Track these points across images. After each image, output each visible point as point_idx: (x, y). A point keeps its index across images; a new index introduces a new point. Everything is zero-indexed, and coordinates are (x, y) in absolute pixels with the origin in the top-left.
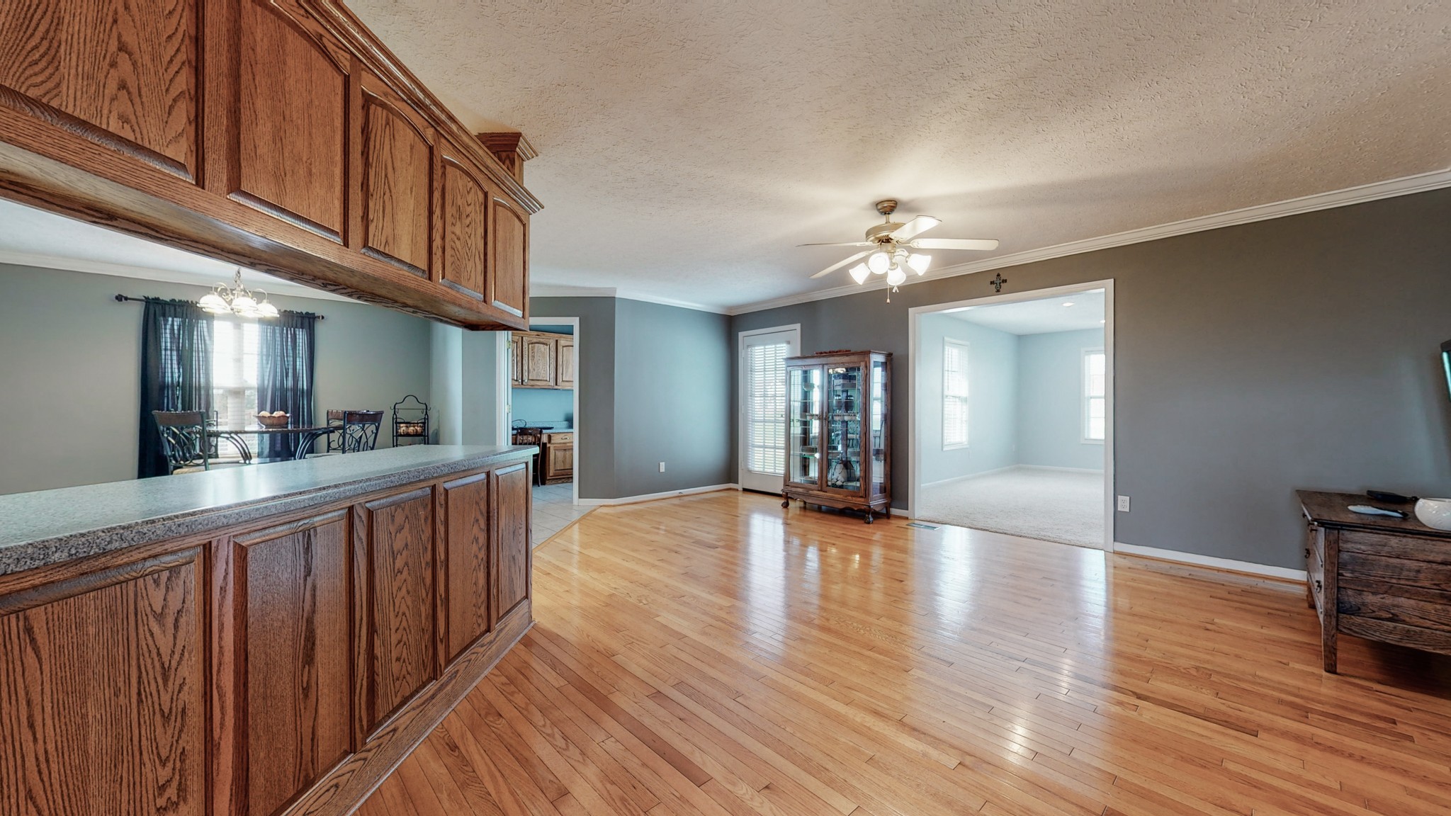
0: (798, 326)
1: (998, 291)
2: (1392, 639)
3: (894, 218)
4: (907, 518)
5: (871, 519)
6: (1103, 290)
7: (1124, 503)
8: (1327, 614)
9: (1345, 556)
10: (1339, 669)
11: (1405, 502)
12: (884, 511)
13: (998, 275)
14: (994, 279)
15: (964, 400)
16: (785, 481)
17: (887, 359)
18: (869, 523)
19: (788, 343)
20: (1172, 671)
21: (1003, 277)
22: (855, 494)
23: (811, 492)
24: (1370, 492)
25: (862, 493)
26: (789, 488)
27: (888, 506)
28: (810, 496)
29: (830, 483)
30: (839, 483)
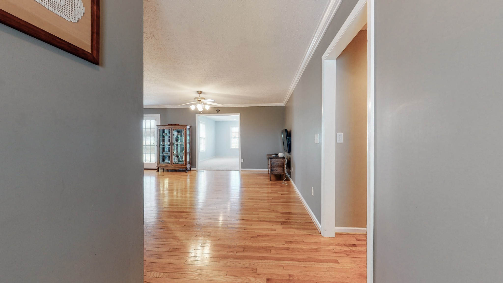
0: (160, 115)
1: (218, 113)
2: (276, 174)
3: (202, 95)
4: (196, 170)
5: (187, 171)
6: (239, 115)
7: (243, 160)
8: (270, 172)
9: (272, 163)
10: (272, 180)
11: (277, 155)
12: (190, 169)
13: (218, 109)
14: (217, 110)
15: (204, 138)
16: (158, 164)
17: (190, 127)
18: (187, 172)
19: (156, 120)
20: (253, 184)
21: (219, 109)
22: (182, 165)
23: (167, 166)
24: (275, 154)
25: (185, 164)
26: (159, 166)
27: (191, 168)
28: (167, 167)
29: (174, 163)
30: (177, 162)
